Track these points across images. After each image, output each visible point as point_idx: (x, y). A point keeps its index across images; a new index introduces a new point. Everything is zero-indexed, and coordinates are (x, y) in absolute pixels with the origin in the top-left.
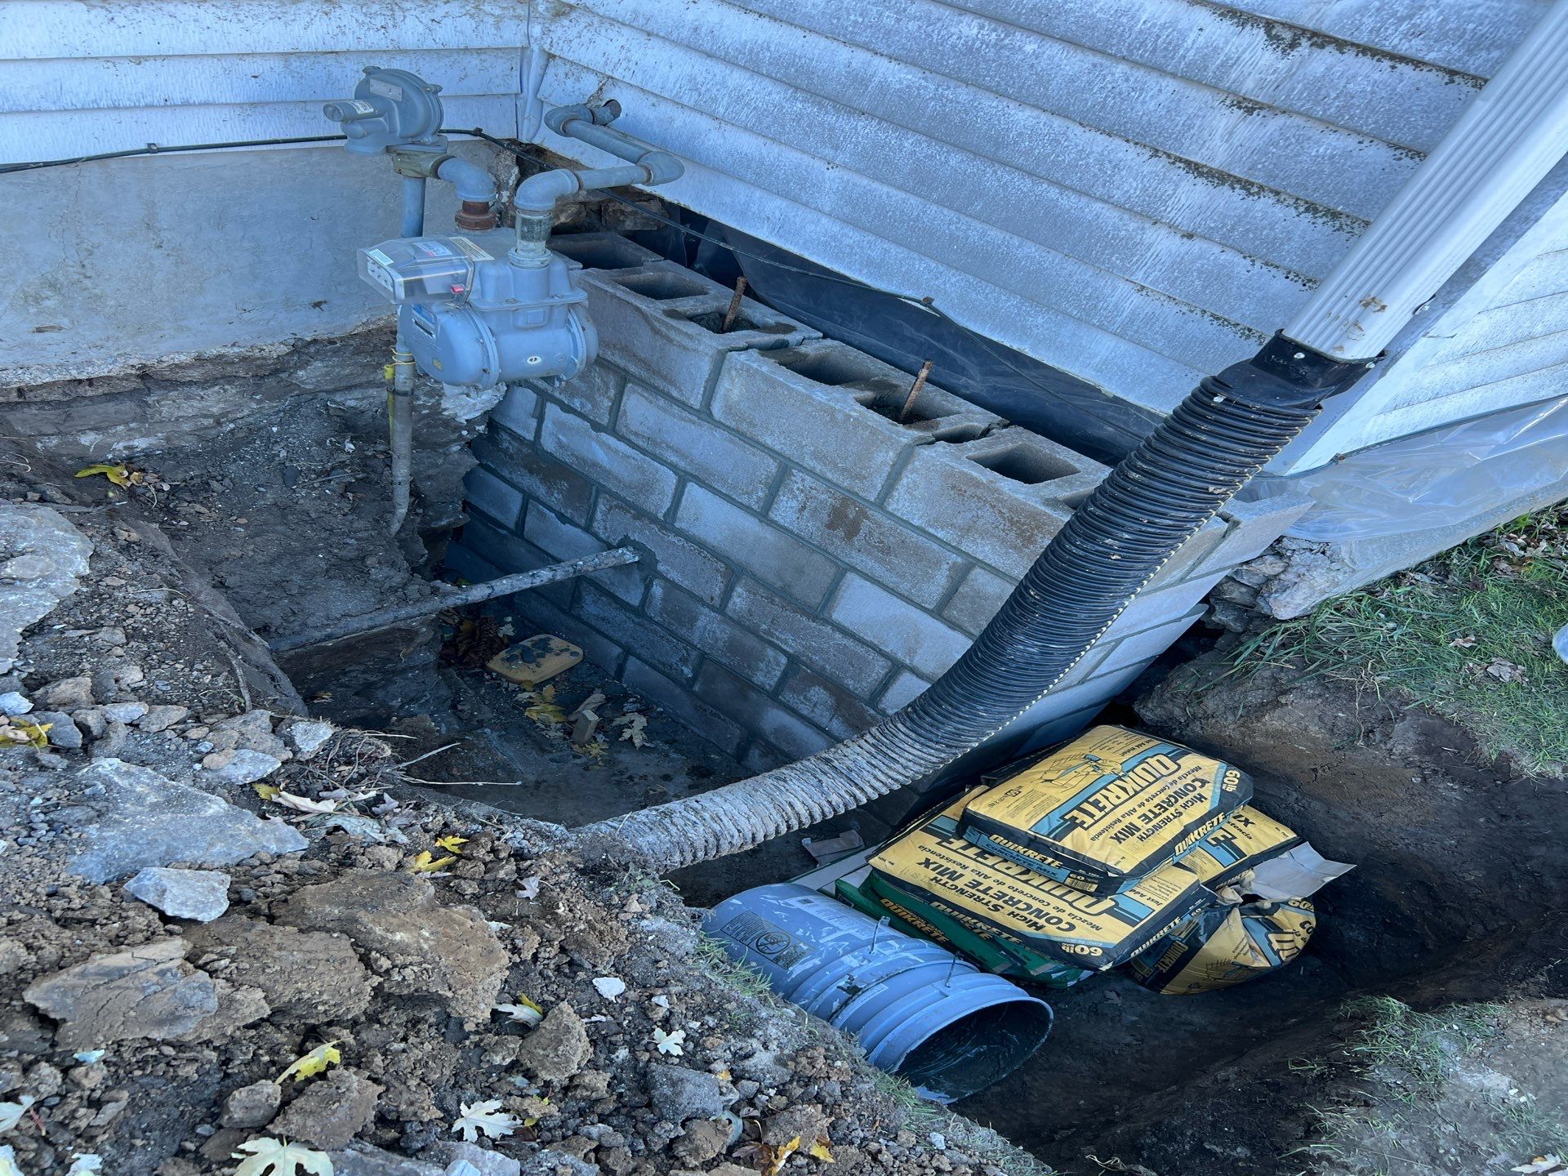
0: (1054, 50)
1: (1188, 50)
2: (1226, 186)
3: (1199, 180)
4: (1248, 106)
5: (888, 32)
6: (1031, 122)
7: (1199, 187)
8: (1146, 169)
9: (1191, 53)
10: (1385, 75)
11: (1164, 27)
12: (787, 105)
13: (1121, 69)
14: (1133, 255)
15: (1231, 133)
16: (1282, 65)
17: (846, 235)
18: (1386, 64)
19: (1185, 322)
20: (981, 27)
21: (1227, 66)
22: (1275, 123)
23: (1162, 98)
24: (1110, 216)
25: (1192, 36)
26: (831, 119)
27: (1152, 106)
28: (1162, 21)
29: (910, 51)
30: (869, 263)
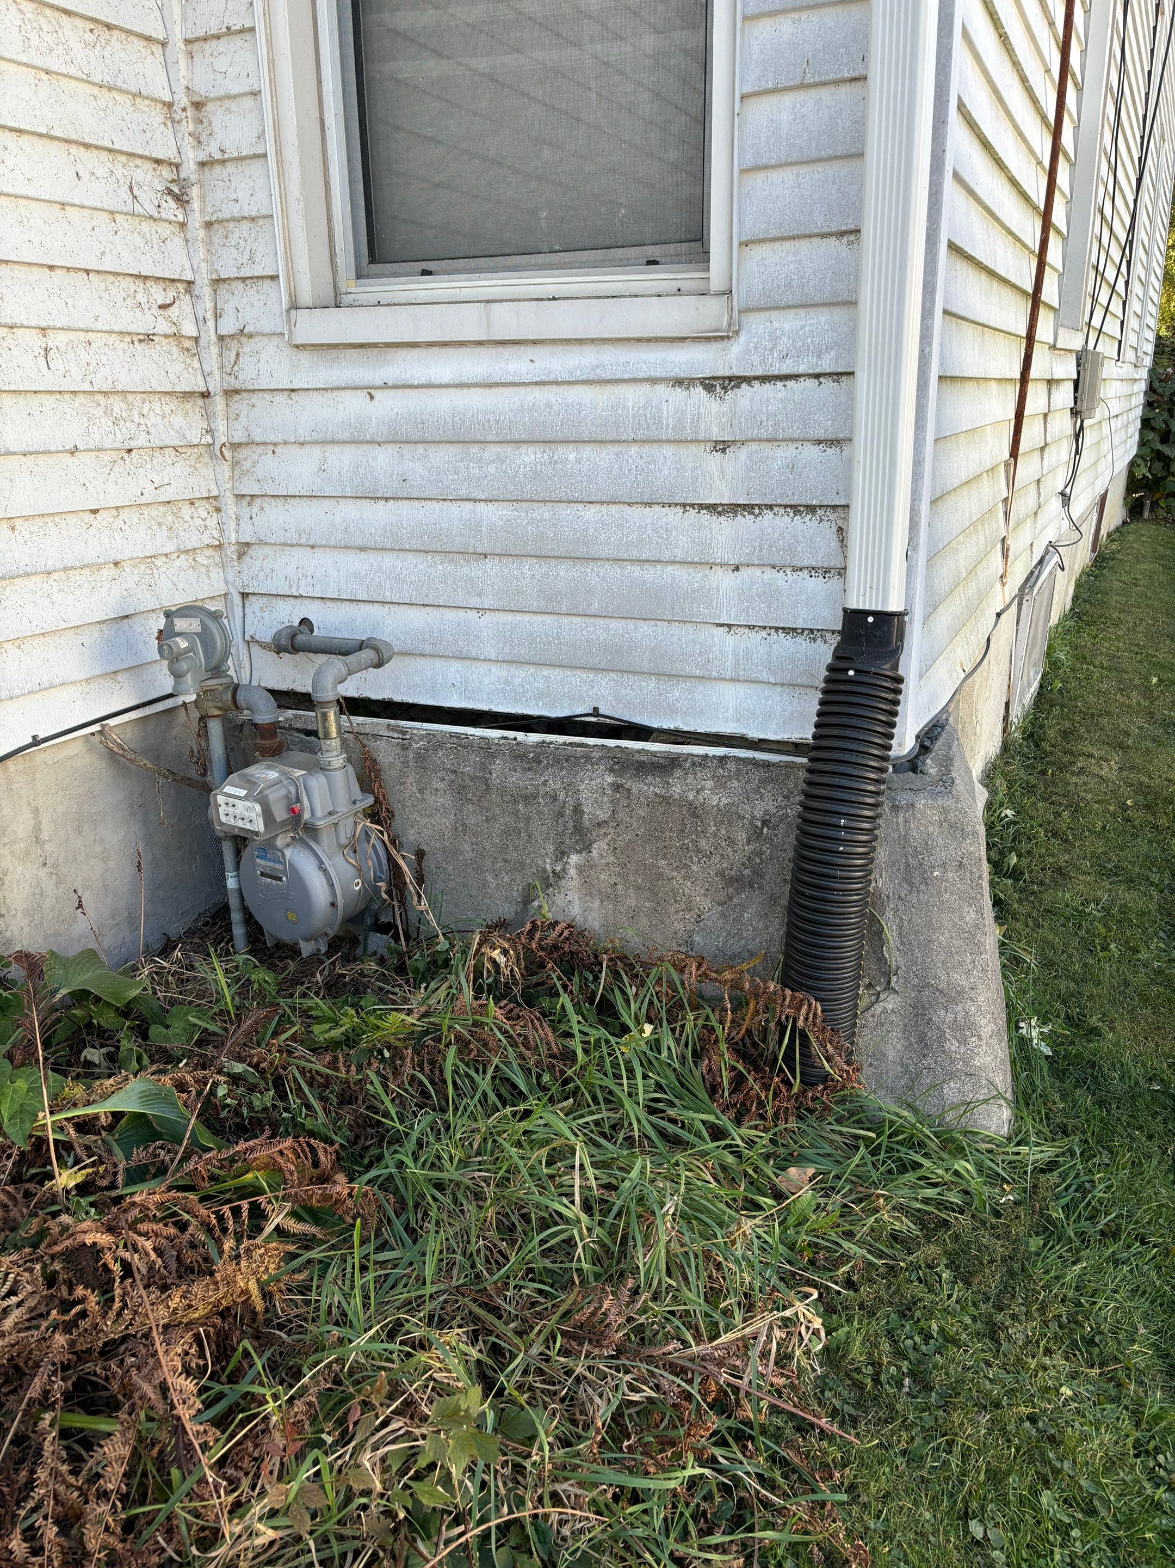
0: (587, 452)
1: (667, 419)
2: (739, 517)
3: (722, 518)
4: (722, 446)
5: (478, 480)
6: (598, 516)
7: (724, 524)
8: (686, 524)
9: (671, 420)
10: (784, 394)
11: (645, 408)
12: (432, 570)
13: (634, 449)
14: (712, 601)
15: (722, 472)
16: (725, 408)
17: (513, 676)
18: (779, 384)
19: (770, 647)
20: (535, 453)
21: (696, 421)
22: (743, 454)
23: (669, 462)
24: (681, 573)
25: (665, 408)
26: (466, 570)
27: (666, 471)
28: (642, 404)
29: (498, 489)
30: (541, 695)
